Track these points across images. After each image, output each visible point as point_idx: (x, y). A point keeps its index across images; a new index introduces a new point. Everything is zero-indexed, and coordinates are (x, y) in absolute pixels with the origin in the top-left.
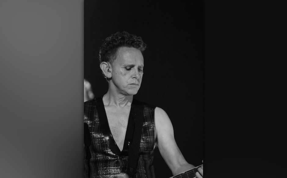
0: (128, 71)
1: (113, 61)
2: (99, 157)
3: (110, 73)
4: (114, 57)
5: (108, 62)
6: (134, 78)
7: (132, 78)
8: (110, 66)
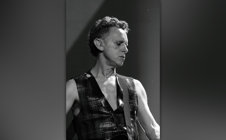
0: (118, 46)
1: (106, 37)
2: (95, 116)
3: (103, 47)
4: (107, 34)
5: (100, 39)
6: (123, 51)
7: (121, 52)
8: (102, 42)
